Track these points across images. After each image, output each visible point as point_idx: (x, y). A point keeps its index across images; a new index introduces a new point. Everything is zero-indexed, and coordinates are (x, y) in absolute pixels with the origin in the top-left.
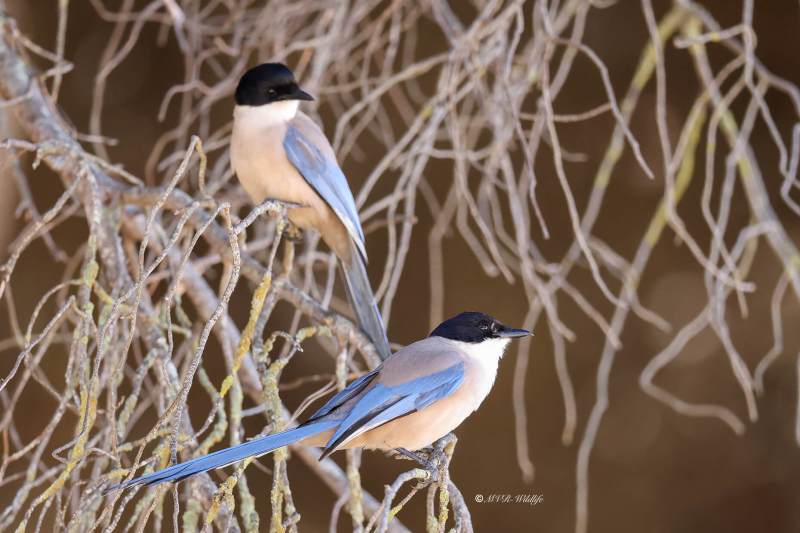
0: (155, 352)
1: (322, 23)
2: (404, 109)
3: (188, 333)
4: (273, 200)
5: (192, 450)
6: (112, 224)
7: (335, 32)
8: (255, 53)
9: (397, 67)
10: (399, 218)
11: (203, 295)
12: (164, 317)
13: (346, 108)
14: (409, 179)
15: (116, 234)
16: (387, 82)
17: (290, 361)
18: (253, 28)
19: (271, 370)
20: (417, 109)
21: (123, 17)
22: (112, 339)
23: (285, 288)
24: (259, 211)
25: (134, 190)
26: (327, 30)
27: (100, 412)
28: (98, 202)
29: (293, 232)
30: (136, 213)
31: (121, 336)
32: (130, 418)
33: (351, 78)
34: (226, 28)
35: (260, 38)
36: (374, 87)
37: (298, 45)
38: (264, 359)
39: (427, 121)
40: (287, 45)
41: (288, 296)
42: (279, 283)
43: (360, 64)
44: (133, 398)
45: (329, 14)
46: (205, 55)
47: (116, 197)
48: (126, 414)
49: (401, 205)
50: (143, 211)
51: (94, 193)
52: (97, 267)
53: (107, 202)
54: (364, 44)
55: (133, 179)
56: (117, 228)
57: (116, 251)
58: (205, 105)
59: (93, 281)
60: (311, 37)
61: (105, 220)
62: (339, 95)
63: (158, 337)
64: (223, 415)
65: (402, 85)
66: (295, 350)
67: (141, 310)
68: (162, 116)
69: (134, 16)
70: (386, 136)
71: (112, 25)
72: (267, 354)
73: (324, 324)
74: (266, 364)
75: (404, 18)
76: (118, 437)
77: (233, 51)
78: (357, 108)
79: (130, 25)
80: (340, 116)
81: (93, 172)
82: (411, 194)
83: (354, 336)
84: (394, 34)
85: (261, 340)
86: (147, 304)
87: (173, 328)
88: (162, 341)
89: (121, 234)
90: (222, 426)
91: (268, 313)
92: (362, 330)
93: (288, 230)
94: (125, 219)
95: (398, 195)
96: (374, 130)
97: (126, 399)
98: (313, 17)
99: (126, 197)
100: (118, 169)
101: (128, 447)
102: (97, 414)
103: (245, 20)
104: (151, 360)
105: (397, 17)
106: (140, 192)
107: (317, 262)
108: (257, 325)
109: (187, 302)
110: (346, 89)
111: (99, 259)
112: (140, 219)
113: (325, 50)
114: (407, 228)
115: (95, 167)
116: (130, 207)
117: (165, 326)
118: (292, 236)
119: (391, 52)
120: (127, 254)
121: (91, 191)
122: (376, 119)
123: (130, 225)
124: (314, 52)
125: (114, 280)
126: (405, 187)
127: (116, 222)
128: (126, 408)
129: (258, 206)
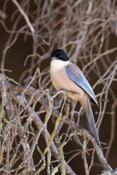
0: (22, 140)
1: (79, 35)
2: (105, 65)
3: (34, 134)
4: (63, 89)
5: (34, 172)
6: (9, 98)
7: (83, 39)
8: (56, 45)
9: (103, 51)
10: (103, 100)
11: (39, 122)
12: (26, 129)
13: (86, 64)
14: (106, 87)
15: (11, 101)
16: (99, 56)
17: (67, 143)
18: (56, 36)
19: (61, 146)
20: (109, 65)
21: (13, 32)
22: (9, 135)
23: (66, 119)
24: (58, 93)
25: (17, 86)
26: (80, 38)
27: (4, 159)
28: (5, 90)
29: (69, 101)
30: (18, 95)
31: (11, 135)
32: (14, 161)
33: (87, 54)
34: (46, 36)
35: (58, 40)
36: (95, 57)
37: (71, 42)
38: (59, 142)
39: (112, 69)
40: (67, 43)
41: (67, 122)
42: (64, 118)
43: (90, 49)
44: (15, 155)
45: (81, 32)
46: (39, 45)
47: (11, 89)
48: (12, 160)
49: (104, 96)
50: (20, 94)
51: (4, 87)
52: (4, 111)
53: (8, 91)
54: (92, 43)
55: (17, 83)
56: (11, 99)
57: (11, 107)
58: (39, 62)
59: (3, 116)
60: (75, 40)
61: (7, 96)
62: (83, 59)
63: (24, 135)
64: (45, 161)
65: (104, 57)
66: (69, 139)
67: (18, 126)
68: (25, 65)
69: (16, 32)
70: (99, 73)
71: (9, 34)
72: (60, 141)
73: (79, 131)
74: (59, 144)
75: (105, 34)
76: (10, 167)
77: (49, 44)
78: (89, 64)
79: (15, 34)
80: (84, 66)
81: (4, 80)
82: (107, 92)
83: (88, 135)
84: (102, 40)
85: (58, 136)
86: (20, 124)
87: (29, 132)
88: (25, 136)
89: (12, 101)
90: (44, 165)
91: (60, 127)
92: (91, 134)
93: (68, 100)
94: (14, 96)
95: (103, 93)
96: (95, 71)
97: (13, 155)
98: (76, 33)
99: (15, 89)
100: (12, 80)
101: (13, 171)
102: (3, 159)
103: (53, 34)
104: (21, 143)
105: (103, 34)
106: (19, 87)
107: (75, 114)
108: (57, 131)
109: (34, 124)
110: (85, 57)
111: (5, 109)
112: (19, 97)
113: (80, 44)
114: (105, 103)
115: (4, 79)
116: (16, 92)
117: (26, 131)
118: (69, 102)
119: (101, 45)
120: (14, 108)
121: (3, 87)
122: (95, 67)
123: (15, 98)
124: (76, 45)
125: (9, 116)
126: (105, 90)
127: (11, 97)
128: (13, 158)
129: (58, 91)
